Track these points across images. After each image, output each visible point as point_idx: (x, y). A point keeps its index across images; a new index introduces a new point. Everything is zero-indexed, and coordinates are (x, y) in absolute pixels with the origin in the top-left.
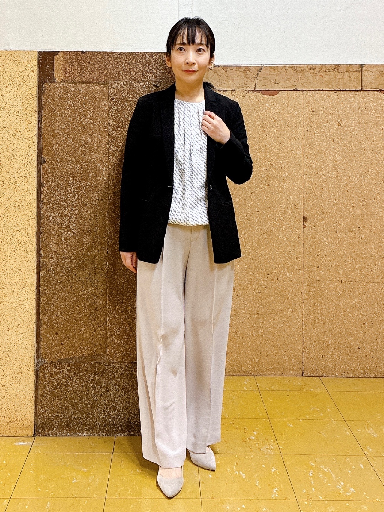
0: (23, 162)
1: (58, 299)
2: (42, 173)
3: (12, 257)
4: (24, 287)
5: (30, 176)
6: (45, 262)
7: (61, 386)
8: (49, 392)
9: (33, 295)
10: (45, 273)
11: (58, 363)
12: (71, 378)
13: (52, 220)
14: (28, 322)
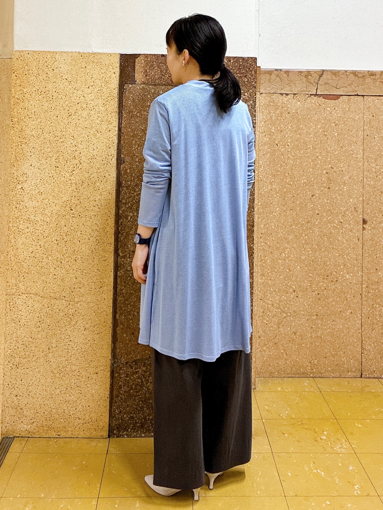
0: (103, 162)
1: (135, 299)
2: (122, 173)
3: (90, 257)
4: (101, 287)
5: (109, 176)
6: (123, 262)
7: (136, 386)
8: (125, 392)
9: (110, 295)
10: (123, 273)
11: (134, 364)
12: (146, 378)
13: (130, 220)
14: (105, 322)
